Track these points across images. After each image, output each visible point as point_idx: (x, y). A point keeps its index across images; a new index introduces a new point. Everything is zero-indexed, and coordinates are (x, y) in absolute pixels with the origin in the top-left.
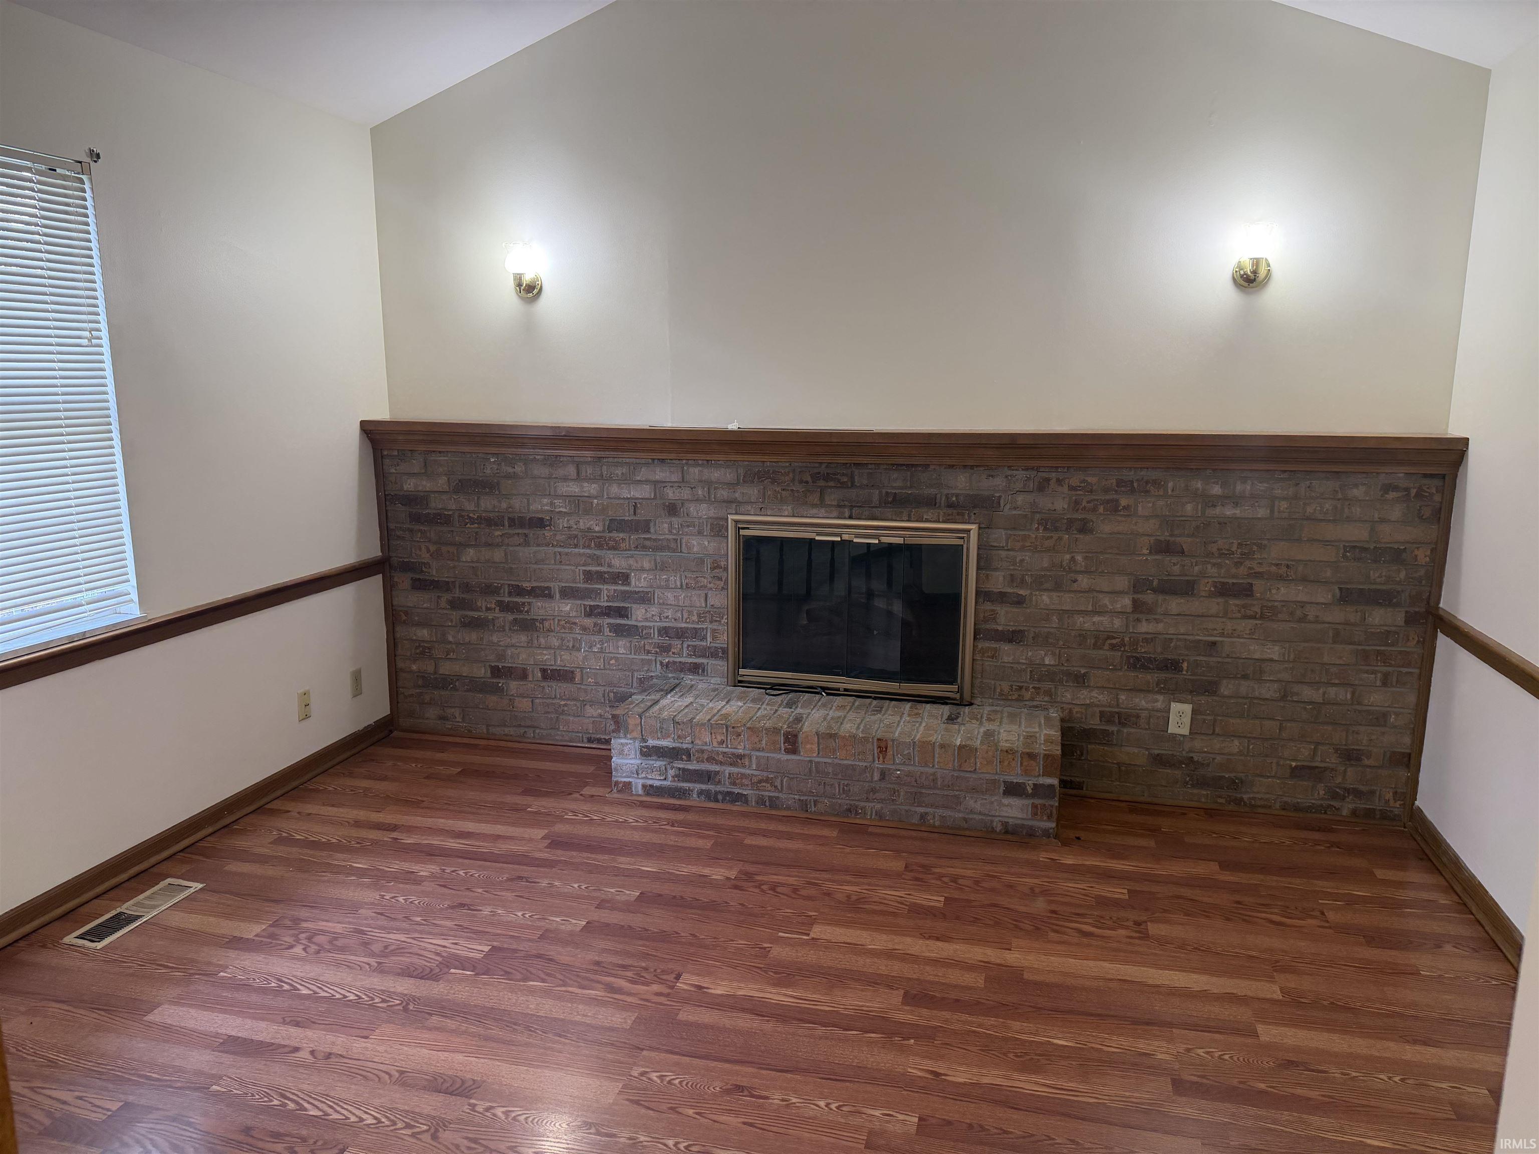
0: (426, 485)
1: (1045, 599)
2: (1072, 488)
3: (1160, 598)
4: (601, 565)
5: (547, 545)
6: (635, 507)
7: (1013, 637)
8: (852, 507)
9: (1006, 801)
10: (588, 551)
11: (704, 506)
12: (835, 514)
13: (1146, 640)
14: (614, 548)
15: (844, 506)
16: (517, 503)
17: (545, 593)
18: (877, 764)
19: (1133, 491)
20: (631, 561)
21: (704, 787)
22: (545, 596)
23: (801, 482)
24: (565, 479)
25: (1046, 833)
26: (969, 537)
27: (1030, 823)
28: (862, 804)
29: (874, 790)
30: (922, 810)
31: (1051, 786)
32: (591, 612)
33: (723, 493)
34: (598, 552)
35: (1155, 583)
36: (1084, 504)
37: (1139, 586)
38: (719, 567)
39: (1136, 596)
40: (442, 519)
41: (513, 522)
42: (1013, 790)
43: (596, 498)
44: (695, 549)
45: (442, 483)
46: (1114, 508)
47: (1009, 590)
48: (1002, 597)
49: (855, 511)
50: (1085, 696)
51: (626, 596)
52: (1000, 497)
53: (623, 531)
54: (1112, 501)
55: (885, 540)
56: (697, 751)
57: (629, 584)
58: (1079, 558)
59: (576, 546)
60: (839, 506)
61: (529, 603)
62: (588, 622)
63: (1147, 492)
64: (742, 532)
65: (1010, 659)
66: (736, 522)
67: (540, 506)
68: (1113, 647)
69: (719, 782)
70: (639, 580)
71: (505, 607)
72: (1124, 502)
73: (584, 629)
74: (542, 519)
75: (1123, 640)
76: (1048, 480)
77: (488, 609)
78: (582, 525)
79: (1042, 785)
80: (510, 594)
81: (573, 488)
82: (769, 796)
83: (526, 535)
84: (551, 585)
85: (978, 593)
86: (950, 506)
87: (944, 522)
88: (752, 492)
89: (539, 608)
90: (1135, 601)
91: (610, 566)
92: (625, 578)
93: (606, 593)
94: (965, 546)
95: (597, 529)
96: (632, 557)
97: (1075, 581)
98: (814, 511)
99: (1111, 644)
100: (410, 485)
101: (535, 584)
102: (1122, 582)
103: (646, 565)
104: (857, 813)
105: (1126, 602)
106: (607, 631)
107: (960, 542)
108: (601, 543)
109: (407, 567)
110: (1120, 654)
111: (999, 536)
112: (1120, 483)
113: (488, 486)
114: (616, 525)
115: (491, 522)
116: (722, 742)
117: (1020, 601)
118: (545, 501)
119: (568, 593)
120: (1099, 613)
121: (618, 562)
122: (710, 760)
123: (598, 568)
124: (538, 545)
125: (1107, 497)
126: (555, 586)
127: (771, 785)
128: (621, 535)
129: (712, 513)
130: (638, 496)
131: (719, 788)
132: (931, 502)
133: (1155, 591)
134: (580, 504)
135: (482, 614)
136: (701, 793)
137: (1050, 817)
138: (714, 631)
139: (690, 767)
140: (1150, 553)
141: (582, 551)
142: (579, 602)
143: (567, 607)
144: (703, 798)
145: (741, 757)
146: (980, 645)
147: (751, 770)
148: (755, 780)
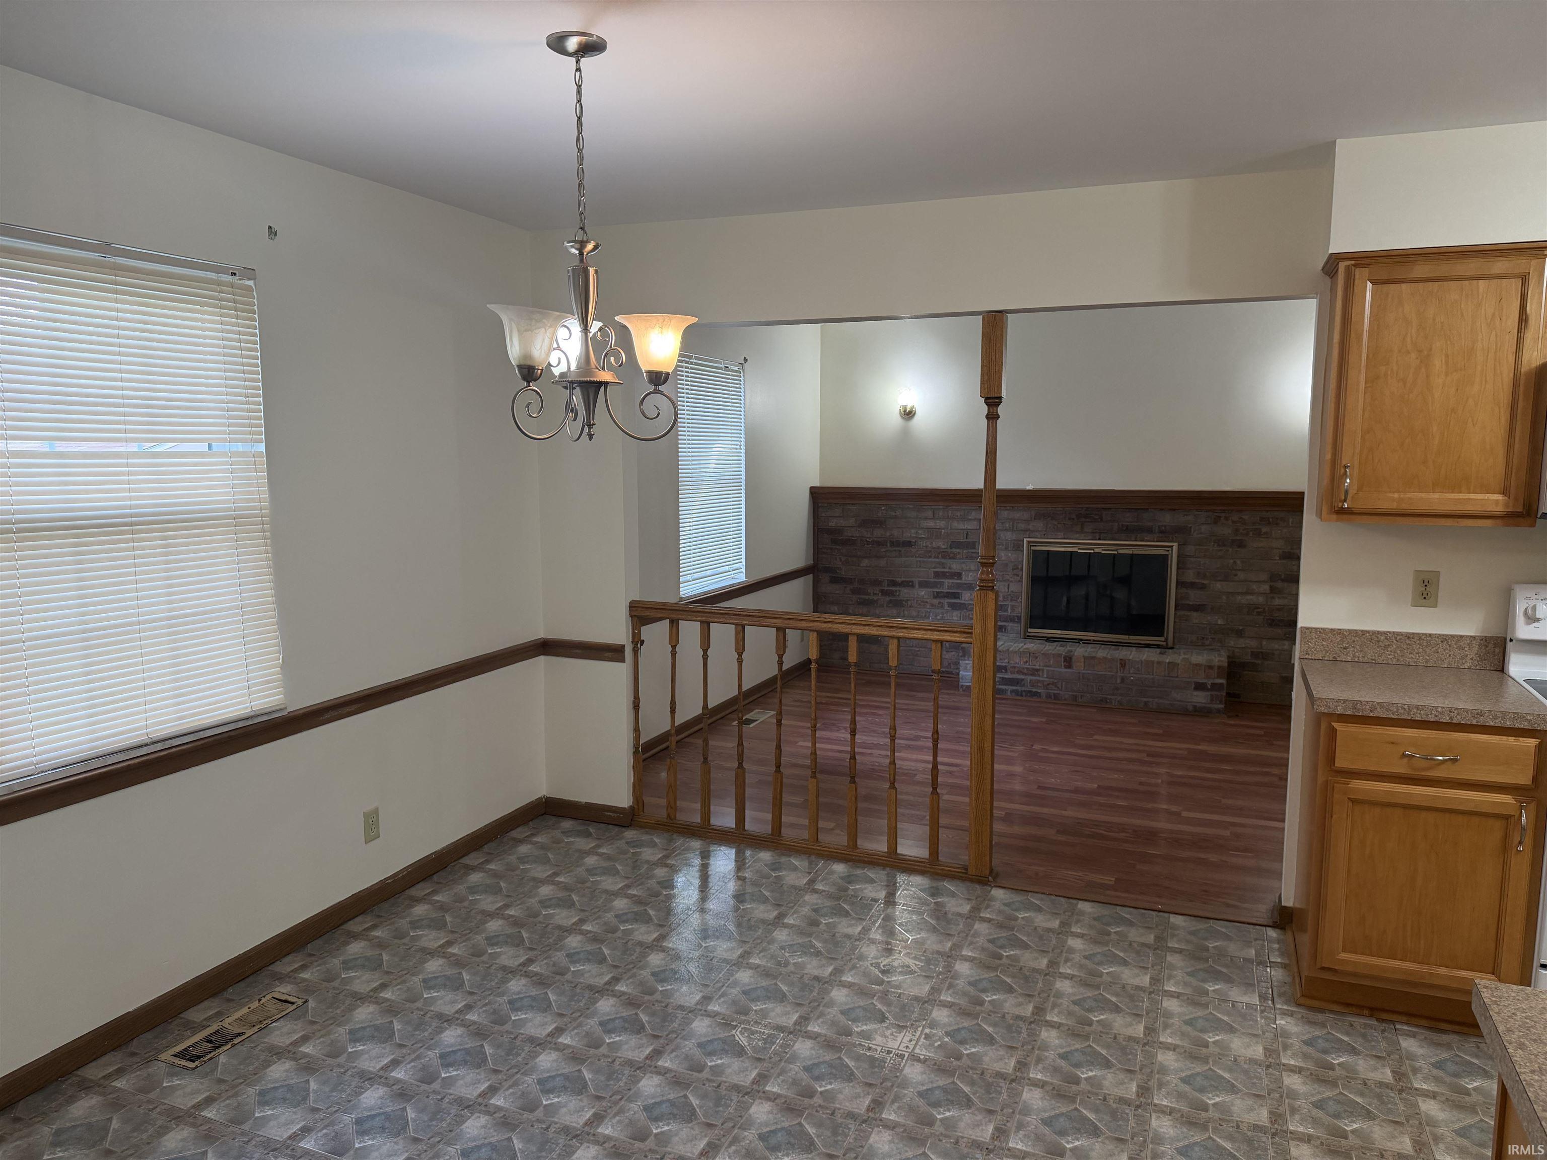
0: (842, 523)
1: (1218, 585)
2: (1233, 522)
3: (1286, 584)
4: (944, 568)
5: (912, 556)
6: (967, 534)
7: (1198, 608)
8: (1101, 533)
9: (1195, 693)
10: (937, 560)
11: (1009, 533)
12: (1090, 537)
13: (1279, 610)
14: (954, 558)
15: (1096, 533)
16: (896, 533)
17: (909, 584)
18: (1119, 674)
19: (1269, 523)
20: (963, 566)
21: (1014, 688)
22: (909, 586)
23: (1069, 519)
24: (926, 518)
25: (1218, 711)
26: (1172, 550)
27: (1209, 706)
28: (1109, 697)
29: (1117, 689)
30: (1145, 700)
31: (1222, 684)
32: (937, 596)
33: (1022, 526)
34: (943, 561)
35: (1283, 577)
36: (1241, 531)
37: (1273, 578)
38: (1018, 568)
39: (1272, 584)
40: (849, 542)
41: (893, 544)
42: (1199, 687)
43: (943, 529)
44: (1003, 558)
45: (852, 521)
46: (1258, 533)
47: (1197, 581)
48: (1192, 585)
49: (1103, 535)
50: (1242, 643)
51: (959, 586)
52: (1191, 527)
53: (958, 548)
54: (1257, 529)
55: (1121, 552)
56: (1012, 667)
57: (961, 579)
58: (1238, 562)
59: (930, 557)
60: (1093, 533)
61: (899, 591)
62: (936, 601)
63: (1277, 524)
64: (1033, 548)
65: (1197, 621)
66: (1029, 542)
67: (910, 534)
68: (1259, 614)
69: (1024, 685)
70: (968, 576)
71: (884, 593)
72: (1264, 530)
73: (932, 605)
74: (910, 542)
75: (1264, 609)
76: (1220, 517)
77: (875, 594)
78: (934, 545)
79: (1216, 684)
80: (888, 585)
81: (931, 524)
82: (1054, 694)
83: (900, 551)
84: (913, 579)
85: (1177, 582)
86: (1161, 532)
87: (1157, 541)
88: (1039, 525)
89: (905, 593)
90: (1271, 587)
91: (950, 568)
92: (959, 575)
93: (947, 584)
94: (1170, 556)
95: (943, 547)
96: (964, 563)
97: (1236, 575)
98: (1078, 535)
99: (1257, 612)
100: (833, 523)
101: (903, 579)
102: (1264, 576)
103: (973, 568)
104: (1107, 702)
105: (1266, 588)
106: (946, 607)
107: (1167, 553)
108: (945, 555)
109: (827, 570)
110: (1262, 617)
111: (1190, 549)
112: (1262, 519)
113: (879, 523)
114: (955, 544)
115: (879, 544)
116: (1027, 662)
117: (1203, 587)
118: (913, 531)
119: (924, 585)
120: (1252, 594)
121: (955, 566)
122: (1019, 672)
123: (942, 570)
124: (907, 557)
125: (1254, 527)
126: (916, 581)
127: (1056, 686)
128: (958, 550)
129: (1014, 537)
130: (969, 528)
131: (1023, 689)
132: (1150, 530)
133: (1283, 581)
134: (934, 533)
135: (871, 597)
136: (1012, 691)
137: (1221, 702)
138: (1013, 606)
139: (1006, 676)
140: (1280, 559)
141: (933, 560)
142: (929, 590)
143: (923, 592)
144: (1014, 694)
145: (1037, 670)
146: (1179, 613)
147: (1044, 678)
148: (1045, 683)
